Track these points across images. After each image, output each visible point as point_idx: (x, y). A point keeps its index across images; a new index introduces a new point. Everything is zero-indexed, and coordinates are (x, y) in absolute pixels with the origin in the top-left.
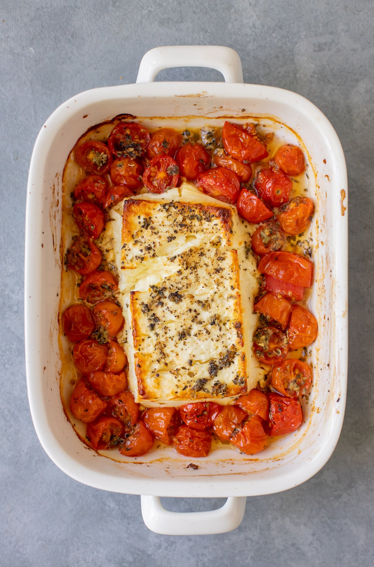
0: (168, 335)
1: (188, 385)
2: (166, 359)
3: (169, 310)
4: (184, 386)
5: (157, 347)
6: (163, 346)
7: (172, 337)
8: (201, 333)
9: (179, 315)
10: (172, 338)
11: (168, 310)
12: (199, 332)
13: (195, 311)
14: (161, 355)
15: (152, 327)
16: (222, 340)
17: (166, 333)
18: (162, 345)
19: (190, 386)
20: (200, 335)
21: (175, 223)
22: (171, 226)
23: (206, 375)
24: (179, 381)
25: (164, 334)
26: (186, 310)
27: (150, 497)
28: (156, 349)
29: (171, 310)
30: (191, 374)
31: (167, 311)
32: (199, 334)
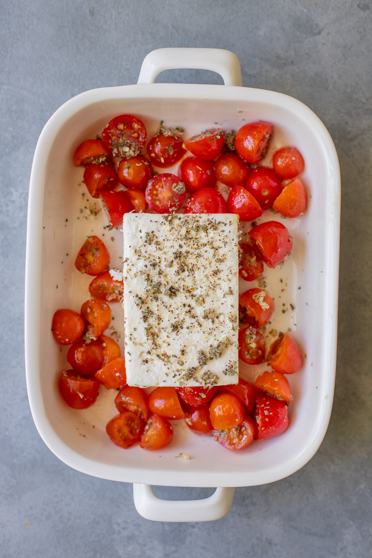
0: (161, 326)
1: (177, 373)
2: (157, 349)
4: (173, 374)
5: (149, 337)
6: (156, 336)
7: (165, 328)
8: (193, 325)
9: (173, 310)
11: (163, 304)
13: (189, 306)
14: (153, 346)
15: (145, 319)
16: (215, 333)
17: (159, 324)
19: (179, 375)
20: (192, 328)
21: (179, 237)
22: (175, 240)
23: (196, 364)
24: (168, 368)
26: (180, 304)
27: (142, 485)
28: (148, 339)
29: (165, 304)
30: (181, 363)
31: (162, 306)
32: (191, 326)
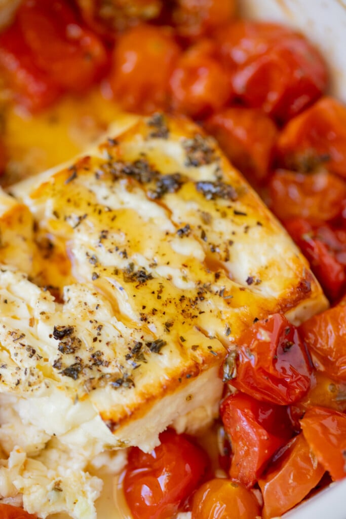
0: (158, 306)
1: (229, 211)
2: (208, 284)
3: (99, 334)
4: (238, 219)
5: (197, 313)
6: (186, 302)
7: (156, 295)
8: (113, 247)
10: (156, 293)
11: (99, 338)
12: (114, 251)
14: (207, 295)
15: (157, 347)
17: (155, 311)
18: (184, 306)
19: (229, 207)
20: (118, 245)
23: (188, 190)
24: (234, 233)
25: (159, 314)
30: (207, 219)
31: (104, 338)
32: (117, 249)
